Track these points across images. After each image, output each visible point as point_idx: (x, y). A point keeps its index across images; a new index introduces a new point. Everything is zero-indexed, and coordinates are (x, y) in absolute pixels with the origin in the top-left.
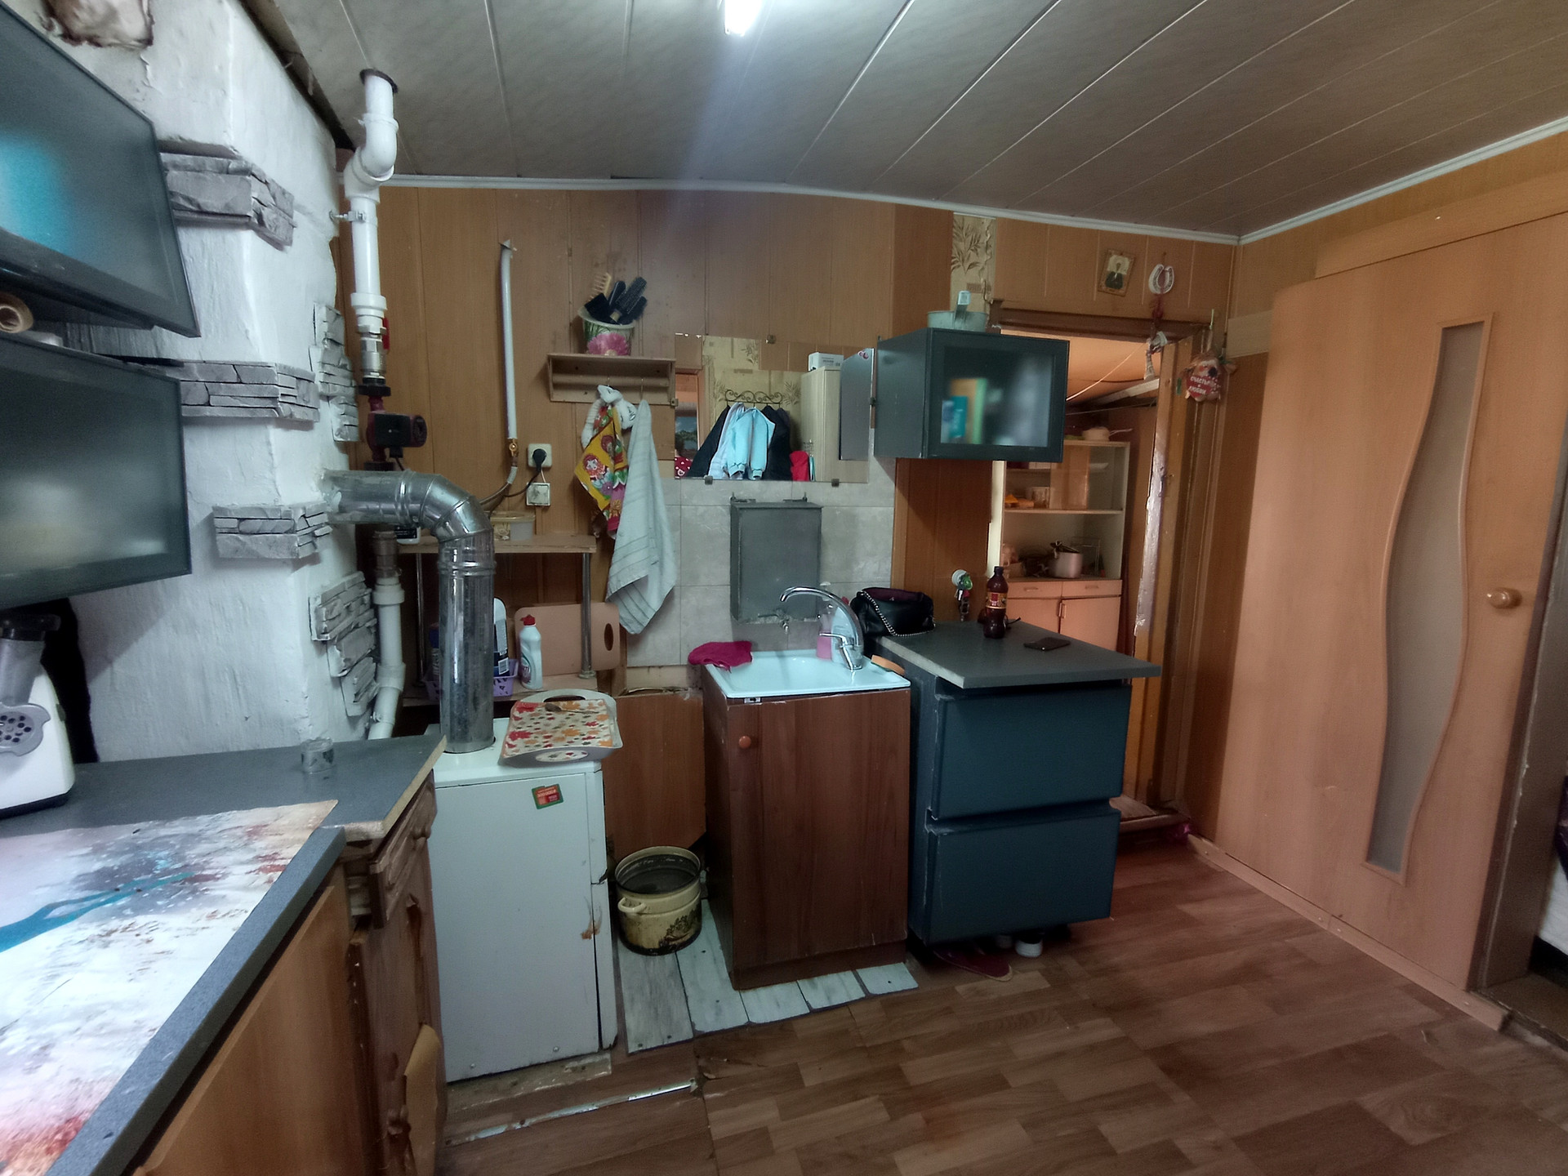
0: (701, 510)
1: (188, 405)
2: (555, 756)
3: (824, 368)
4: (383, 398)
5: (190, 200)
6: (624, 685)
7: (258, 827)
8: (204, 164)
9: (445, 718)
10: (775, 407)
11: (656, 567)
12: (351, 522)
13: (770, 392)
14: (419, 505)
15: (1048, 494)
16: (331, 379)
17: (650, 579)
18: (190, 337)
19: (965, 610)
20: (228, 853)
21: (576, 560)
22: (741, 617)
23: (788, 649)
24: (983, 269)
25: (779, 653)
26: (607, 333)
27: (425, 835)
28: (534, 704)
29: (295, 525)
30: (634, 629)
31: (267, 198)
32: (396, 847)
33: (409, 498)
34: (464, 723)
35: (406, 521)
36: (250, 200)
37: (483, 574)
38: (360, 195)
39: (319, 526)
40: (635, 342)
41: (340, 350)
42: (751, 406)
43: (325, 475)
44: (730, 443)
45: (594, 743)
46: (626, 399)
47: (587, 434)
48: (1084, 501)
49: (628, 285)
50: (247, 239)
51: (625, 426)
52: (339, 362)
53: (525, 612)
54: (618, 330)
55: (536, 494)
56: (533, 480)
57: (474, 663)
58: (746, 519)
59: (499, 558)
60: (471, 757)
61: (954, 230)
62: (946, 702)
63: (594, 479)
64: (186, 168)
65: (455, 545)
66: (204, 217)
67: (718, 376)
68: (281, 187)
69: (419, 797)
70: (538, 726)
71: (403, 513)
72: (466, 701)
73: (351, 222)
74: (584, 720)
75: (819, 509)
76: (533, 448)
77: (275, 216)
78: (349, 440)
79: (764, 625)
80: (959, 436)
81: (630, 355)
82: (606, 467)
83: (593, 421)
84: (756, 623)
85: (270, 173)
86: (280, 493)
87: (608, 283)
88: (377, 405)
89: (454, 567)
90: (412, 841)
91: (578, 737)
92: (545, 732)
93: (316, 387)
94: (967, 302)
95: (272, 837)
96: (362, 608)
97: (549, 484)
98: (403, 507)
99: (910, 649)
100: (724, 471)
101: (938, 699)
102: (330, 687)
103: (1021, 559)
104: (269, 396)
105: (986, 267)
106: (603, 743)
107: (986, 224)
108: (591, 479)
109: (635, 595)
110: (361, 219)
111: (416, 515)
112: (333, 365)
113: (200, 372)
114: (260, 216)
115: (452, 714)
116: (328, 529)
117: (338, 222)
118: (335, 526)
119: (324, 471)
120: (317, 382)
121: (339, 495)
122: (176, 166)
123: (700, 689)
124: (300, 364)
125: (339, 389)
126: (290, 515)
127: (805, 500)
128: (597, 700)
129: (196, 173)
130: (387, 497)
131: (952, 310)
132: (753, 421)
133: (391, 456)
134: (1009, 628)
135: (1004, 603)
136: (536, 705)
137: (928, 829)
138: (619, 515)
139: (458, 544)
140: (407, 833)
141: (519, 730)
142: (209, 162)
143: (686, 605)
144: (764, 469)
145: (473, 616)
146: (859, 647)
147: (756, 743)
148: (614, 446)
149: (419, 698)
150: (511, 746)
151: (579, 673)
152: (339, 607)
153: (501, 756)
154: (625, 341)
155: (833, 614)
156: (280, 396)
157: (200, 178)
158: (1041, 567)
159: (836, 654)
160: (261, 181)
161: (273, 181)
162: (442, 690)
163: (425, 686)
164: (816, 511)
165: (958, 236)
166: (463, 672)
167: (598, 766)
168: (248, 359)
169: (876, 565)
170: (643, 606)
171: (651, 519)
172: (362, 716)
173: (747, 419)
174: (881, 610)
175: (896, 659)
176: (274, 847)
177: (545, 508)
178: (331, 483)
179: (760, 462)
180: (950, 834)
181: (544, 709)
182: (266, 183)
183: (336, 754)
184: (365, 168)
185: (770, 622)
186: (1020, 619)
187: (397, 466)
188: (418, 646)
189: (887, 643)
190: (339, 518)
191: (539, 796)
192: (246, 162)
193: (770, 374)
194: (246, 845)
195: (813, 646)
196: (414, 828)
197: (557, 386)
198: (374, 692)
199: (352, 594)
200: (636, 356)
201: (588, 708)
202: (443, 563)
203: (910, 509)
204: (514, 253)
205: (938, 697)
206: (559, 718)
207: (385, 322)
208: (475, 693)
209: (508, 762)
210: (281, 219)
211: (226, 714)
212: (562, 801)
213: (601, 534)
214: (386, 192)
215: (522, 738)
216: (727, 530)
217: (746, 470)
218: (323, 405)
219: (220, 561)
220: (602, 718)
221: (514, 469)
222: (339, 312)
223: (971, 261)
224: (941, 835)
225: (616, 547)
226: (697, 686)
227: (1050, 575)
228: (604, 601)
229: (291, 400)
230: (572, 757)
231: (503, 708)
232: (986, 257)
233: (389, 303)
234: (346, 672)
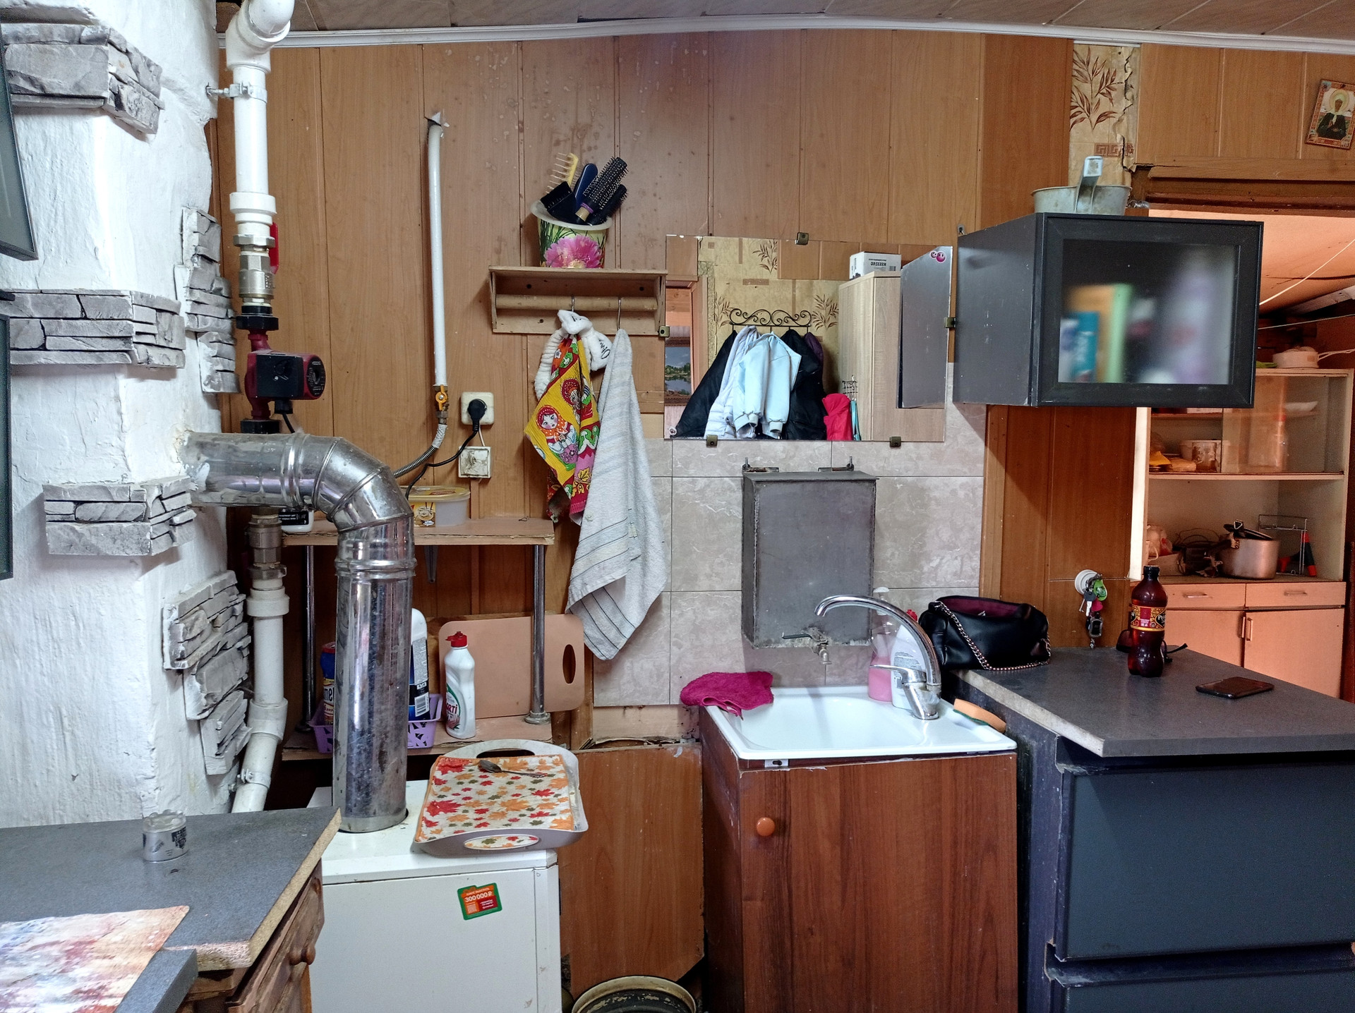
0: (701, 483)
1: (18, 349)
2: (491, 841)
3: (872, 274)
4: (268, 333)
5: (31, 80)
6: (589, 734)
7: (80, 943)
8: (51, 33)
9: (340, 781)
10: (802, 332)
11: (637, 565)
12: (222, 504)
13: (794, 309)
14: (313, 480)
15: (1218, 452)
16: (200, 310)
17: (628, 581)
18: (23, 260)
19: (1096, 631)
20: (39, 983)
21: (527, 554)
22: (757, 637)
23: (825, 685)
24: (1120, 120)
25: (813, 690)
26: (572, 237)
27: (307, 959)
28: (464, 761)
29: (147, 510)
30: (604, 652)
31: (128, 73)
32: (266, 979)
33: (300, 471)
34: (366, 790)
35: (294, 502)
36: (107, 78)
37: (398, 576)
38: (246, 62)
39: (180, 511)
40: (609, 249)
41: (214, 269)
42: (766, 330)
43: (190, 439)
44: (737, 383)
45: (547, 823)
46: (596, 329)
47: (543, 377)
48: (1277, 460)
49: (601, 169)
50: (102, 125)
51: (596, 367)
52: (212, 286)
53: (452, 628)
54: (587, 232)
55: (471, 461)
56: (468, 442)
57: (382, 703)
58: (763, 496)
59: (420, 551)
60: (373, 839)
61: (1075, 66)
62: (1075, 777)
63: (553, 441)
64: (30, 40)
65: (360, 536)
66: (48, 101)
67: (720, 290)
68: (145, 57)
69: (300, 902)
70: (467, 794)
71: (291, 492)
72: (369, 757)
73: (232, 98)
74: (533, 786)
75: (873, 481)
76: (468, 398)
77: (136, 95)
78: (222, 390)
79: (791, 650)
80: (1085, 372)
81: (602, 267)
82: (569, 424)
83: (551, 361)
84: (780, 646)
85: (132, 40)
86: (130, 467)
87: (573, 168)
88: (260, 343)
89: (358, 567)
90: (288, 967)
91: (524, 812)
92: (477, 803)
93: (182, 319)
94: (1099, 172)
95: (98, 962)
96: (233, 622)
97: (489, 448)
98: (291, 484)
99: (1014, 690)
100: (729, 423)
101: (1062, 771)
102: (185, 733)
103: (1176, 549)
104: (120, 335)
105: (1125, 118)
106: (560, 822)
107: (1125, 55)
108: (548, 441)
109: (607, 604)
110: (246, 94)
111: (308, 494)
112: (204, 290)
113: (35, 305)
114: (117, 97)
115: (349, 775)
116: (191, 514)
117: (216, 99)
118: (199, 509)
119: (187, 435)
120: (182, 313)
121: (207, 468)
122: (17, 38)
123: (697, 740)
124: (161, 291)
125: (210, 322)
126: (142, 497)
127: (850, 467)
128: (551, 756)
129: (41, 46)
130: (270, 471)
131: (1071, 185)
132: (770, 352)
133: (277, 412)
134: (1169, 661)
135: (1161, 622)
136: (467, 761)
137: (1050, 974)
138: (587, 492)
139: (365, 534)
140: (282, 957)
141: (441, 800)
142: (58, 29)
143: (676, 619)
144: (785, 420)
145: (383, 635)
146: (935, 686)
147: (782, 827)
148: (580, 394)
149: (305, 749)
150: (430, 824)
151: (527, 716)
152: (202, 622)
153: (416, 840)
154: (596, 248)
155: (893, 634)
156: (134, 334)
157: (45, 52)
158: (1210, 561)
159: (897, 693)
160: (120, 50)
161: (136, 50)
162: (336, 741)
163: (312, 731)
164: (867, 484)
165: (1081, 74)
166: (367, 716)
167: (553, 857)
168: (95, 286)
169: (958, 563)
170: (617, 620)
171: (631, 496)
172: (227, 773)
173: (761, 349)
174: (969, 630)
175: (991, 705)
176: (101, 977)
177: (484, 482)
178: (196, 451)
179: (779, 411)
180: (1086, 985)
181: (476, 768)
182: (127, 53)
183: (189, 836)
184: (253, 27)
185: (800, 645)
186: (1185, 646)
187: (284, 425)
188: (305, 676)
189: (976, 680)
190: (205, 499)
191: (468, 899)
192: (103, 27)
193: (794, 283)
194: (63, 971)
195: (862, 681)
196: (291, 949)
197: (502, 312)
198: (244, 740)
199: (219, 603)
200: (610, 268)
201: (538, 767)
202: (344, 562)
203: (1009, 478)
204: (445, 130)
205: (1062, 768)
206: (498, 781)
207: (273, 230)
208: (381, 746)
209: (425, 849)
210: (144, 99)
211: (48, 771)
212: (500, 909)
213: (560, 517)
214: (277, 54)
215: (446, 812)
216: (737, 512)
217: (760, 420)
218: (190, 343)
219: (48, 560)
220: (560, 784)
221: (442, 428)
222: (213, 219)
223: (1100, 111)
224: (1072, 986)
225: (583, 536)
226: (692, 737)
227: (1224, 574)
228: (563, 612)
229: (149, 339)
230: (515, 844)
231: (419, 767)
232: (1125, 103)
233: (279, 205)
234: (206, 714)
